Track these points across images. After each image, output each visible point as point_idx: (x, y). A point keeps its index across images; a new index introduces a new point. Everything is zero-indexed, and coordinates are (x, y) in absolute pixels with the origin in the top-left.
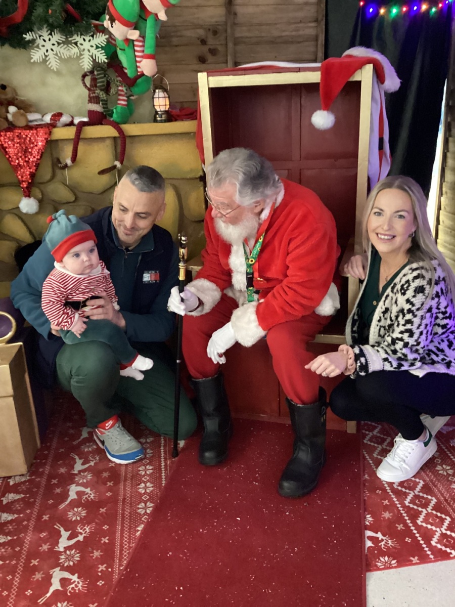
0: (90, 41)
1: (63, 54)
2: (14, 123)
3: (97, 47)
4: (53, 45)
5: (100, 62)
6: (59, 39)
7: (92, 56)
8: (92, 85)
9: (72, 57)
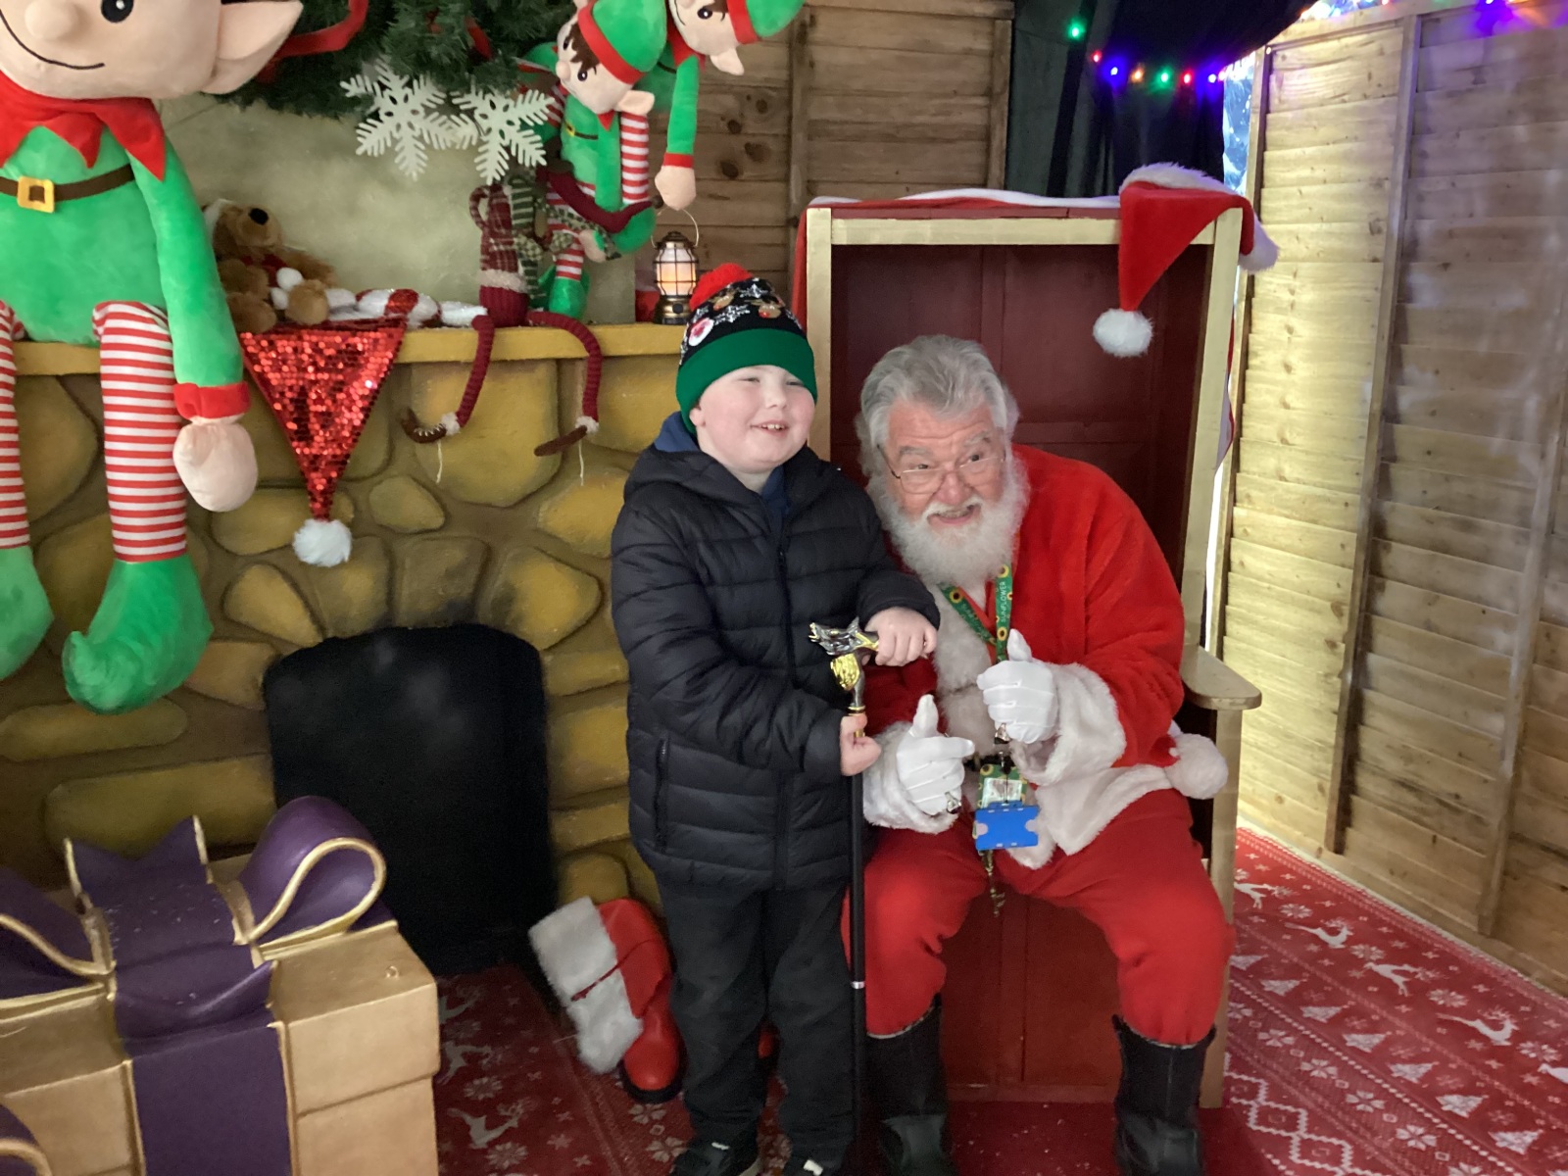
0: (506, 108)
1: (437, 138)
2: (288, 315)
3: (524, 126)
4: (414, 112)
5: (527, 164)
6: (429, 101)
7: (508, 149)
8: (496, 221)
9: (458, 147)
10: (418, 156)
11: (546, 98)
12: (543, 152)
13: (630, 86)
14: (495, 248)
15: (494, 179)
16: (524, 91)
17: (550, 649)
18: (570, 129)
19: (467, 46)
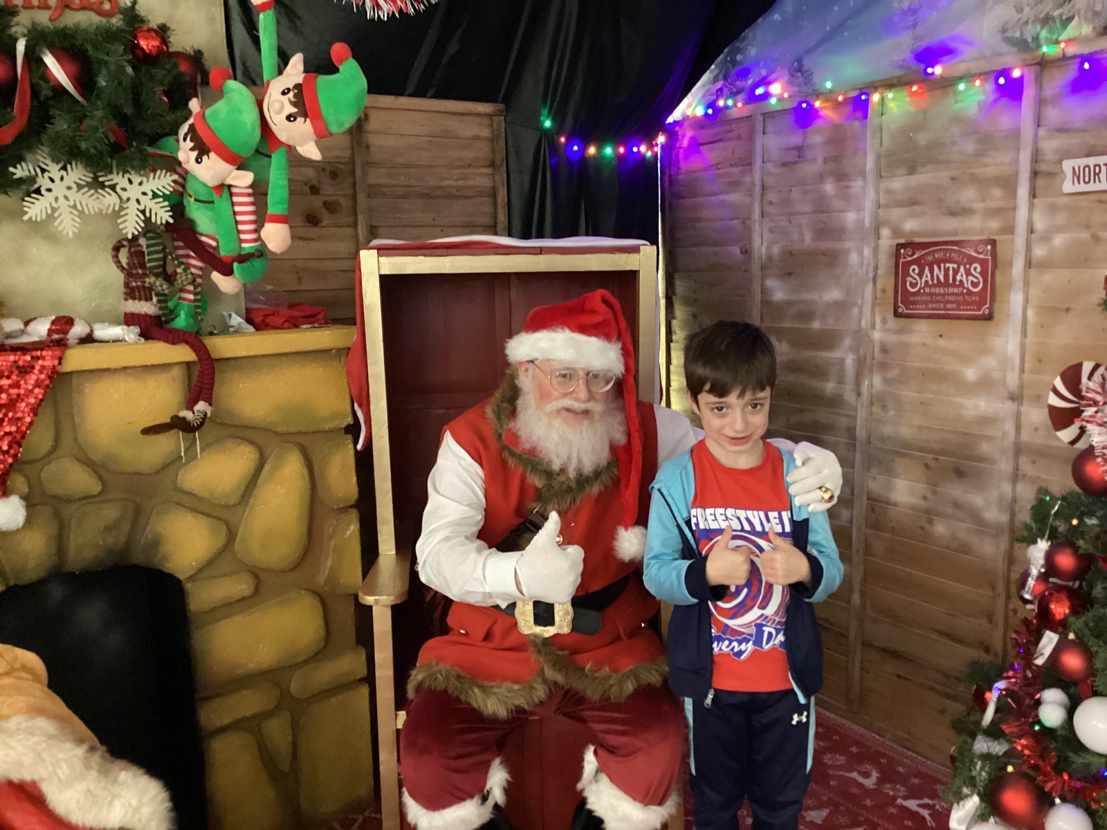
0: (141, 184)
1: (87, 206)
3: (155, 196)
4: (69, 188)
5: (159, 222)
6: (80, 179)
7: (143, 212)
8: (134, 263)
9: (104, 212)
10: (74, 221)
11: (170, 176)
12: (171, 214)
13: (236, 167)
14: (134, 284)
15: (133, 234)
16: (154, 171)
17: (191, 578)
18: (191, 196)
19: (109, 141)
